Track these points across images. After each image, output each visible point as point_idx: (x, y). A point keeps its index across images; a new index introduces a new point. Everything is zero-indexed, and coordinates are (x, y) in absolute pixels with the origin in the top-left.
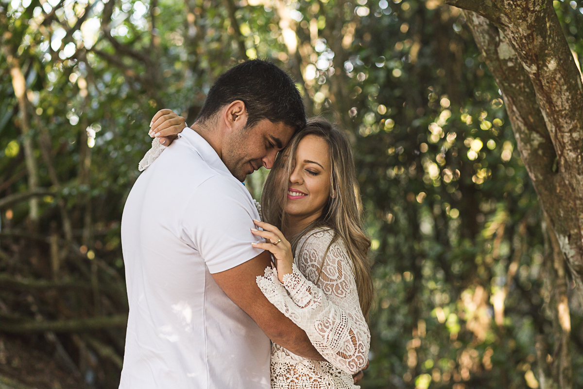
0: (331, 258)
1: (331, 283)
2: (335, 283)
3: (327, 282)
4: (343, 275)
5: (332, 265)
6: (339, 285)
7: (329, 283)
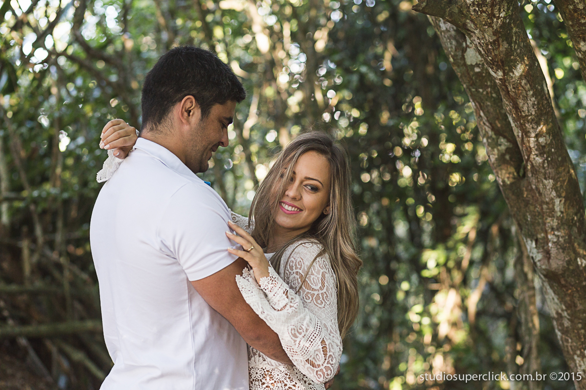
0: (316, 268)
1: (312, 292)
2: (316, 293)
3: (308, 291)
4: (326, 286)
5: (317, 275)
6: (320, 295)
7: (310, 291)
